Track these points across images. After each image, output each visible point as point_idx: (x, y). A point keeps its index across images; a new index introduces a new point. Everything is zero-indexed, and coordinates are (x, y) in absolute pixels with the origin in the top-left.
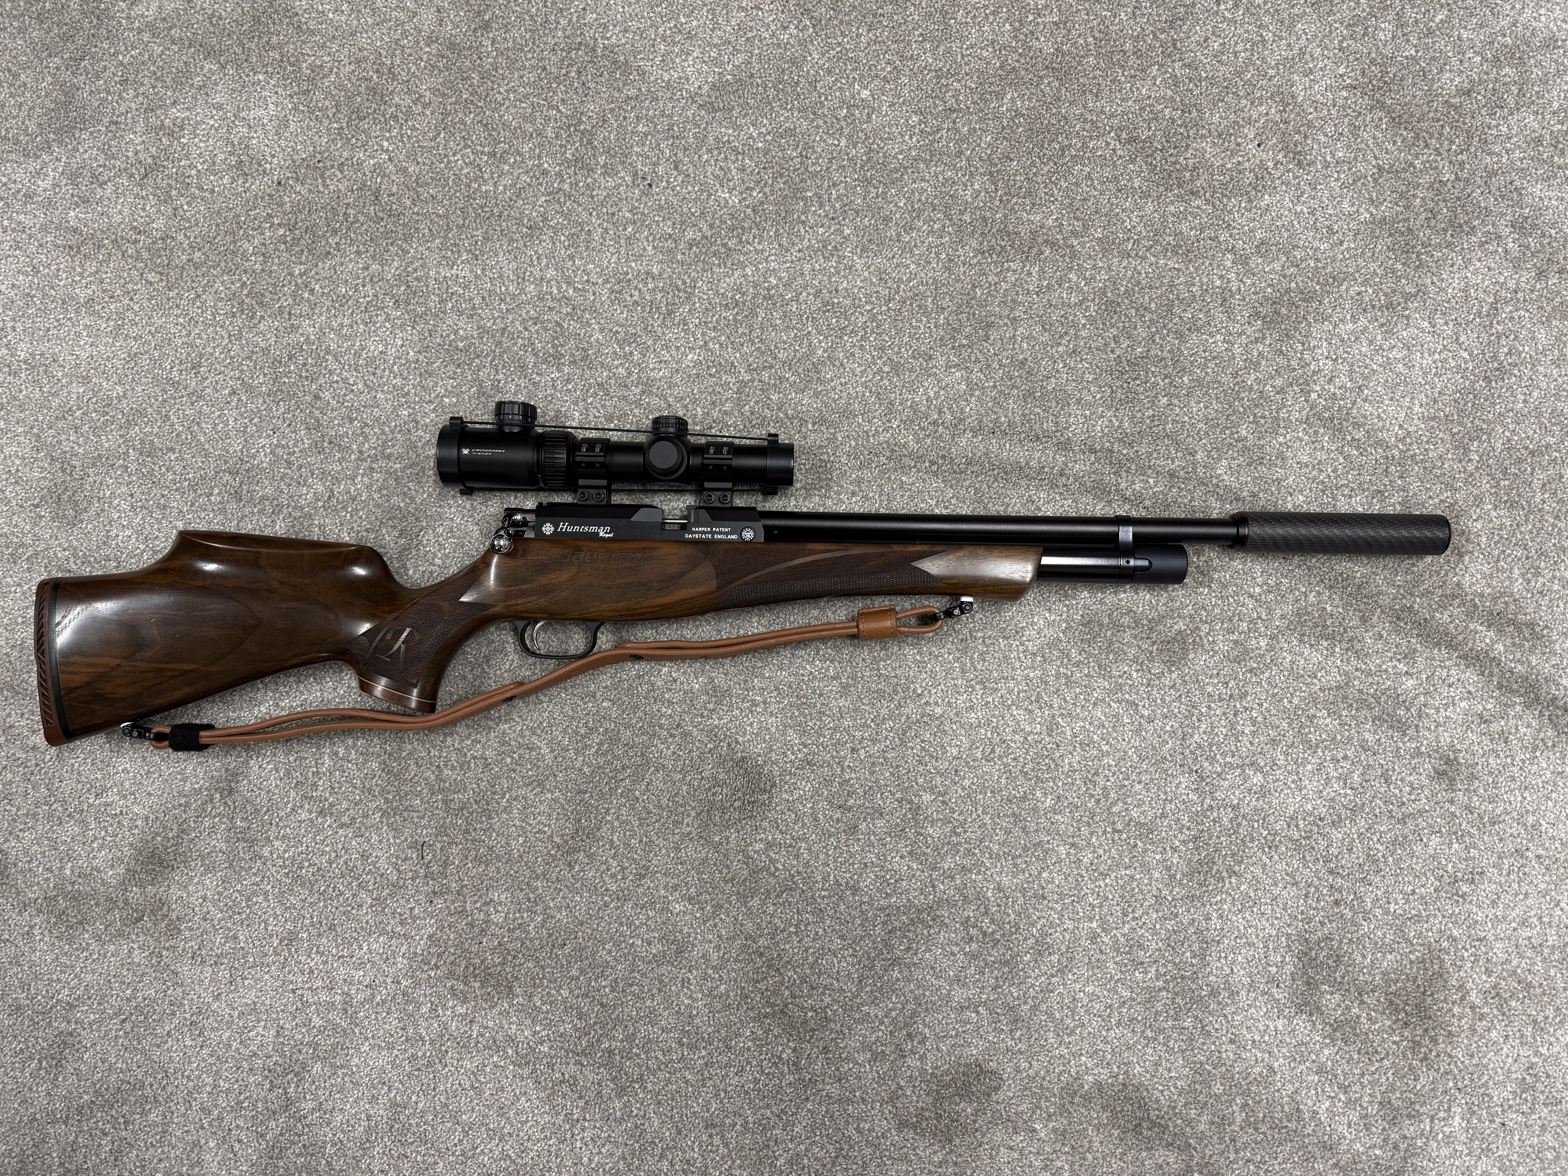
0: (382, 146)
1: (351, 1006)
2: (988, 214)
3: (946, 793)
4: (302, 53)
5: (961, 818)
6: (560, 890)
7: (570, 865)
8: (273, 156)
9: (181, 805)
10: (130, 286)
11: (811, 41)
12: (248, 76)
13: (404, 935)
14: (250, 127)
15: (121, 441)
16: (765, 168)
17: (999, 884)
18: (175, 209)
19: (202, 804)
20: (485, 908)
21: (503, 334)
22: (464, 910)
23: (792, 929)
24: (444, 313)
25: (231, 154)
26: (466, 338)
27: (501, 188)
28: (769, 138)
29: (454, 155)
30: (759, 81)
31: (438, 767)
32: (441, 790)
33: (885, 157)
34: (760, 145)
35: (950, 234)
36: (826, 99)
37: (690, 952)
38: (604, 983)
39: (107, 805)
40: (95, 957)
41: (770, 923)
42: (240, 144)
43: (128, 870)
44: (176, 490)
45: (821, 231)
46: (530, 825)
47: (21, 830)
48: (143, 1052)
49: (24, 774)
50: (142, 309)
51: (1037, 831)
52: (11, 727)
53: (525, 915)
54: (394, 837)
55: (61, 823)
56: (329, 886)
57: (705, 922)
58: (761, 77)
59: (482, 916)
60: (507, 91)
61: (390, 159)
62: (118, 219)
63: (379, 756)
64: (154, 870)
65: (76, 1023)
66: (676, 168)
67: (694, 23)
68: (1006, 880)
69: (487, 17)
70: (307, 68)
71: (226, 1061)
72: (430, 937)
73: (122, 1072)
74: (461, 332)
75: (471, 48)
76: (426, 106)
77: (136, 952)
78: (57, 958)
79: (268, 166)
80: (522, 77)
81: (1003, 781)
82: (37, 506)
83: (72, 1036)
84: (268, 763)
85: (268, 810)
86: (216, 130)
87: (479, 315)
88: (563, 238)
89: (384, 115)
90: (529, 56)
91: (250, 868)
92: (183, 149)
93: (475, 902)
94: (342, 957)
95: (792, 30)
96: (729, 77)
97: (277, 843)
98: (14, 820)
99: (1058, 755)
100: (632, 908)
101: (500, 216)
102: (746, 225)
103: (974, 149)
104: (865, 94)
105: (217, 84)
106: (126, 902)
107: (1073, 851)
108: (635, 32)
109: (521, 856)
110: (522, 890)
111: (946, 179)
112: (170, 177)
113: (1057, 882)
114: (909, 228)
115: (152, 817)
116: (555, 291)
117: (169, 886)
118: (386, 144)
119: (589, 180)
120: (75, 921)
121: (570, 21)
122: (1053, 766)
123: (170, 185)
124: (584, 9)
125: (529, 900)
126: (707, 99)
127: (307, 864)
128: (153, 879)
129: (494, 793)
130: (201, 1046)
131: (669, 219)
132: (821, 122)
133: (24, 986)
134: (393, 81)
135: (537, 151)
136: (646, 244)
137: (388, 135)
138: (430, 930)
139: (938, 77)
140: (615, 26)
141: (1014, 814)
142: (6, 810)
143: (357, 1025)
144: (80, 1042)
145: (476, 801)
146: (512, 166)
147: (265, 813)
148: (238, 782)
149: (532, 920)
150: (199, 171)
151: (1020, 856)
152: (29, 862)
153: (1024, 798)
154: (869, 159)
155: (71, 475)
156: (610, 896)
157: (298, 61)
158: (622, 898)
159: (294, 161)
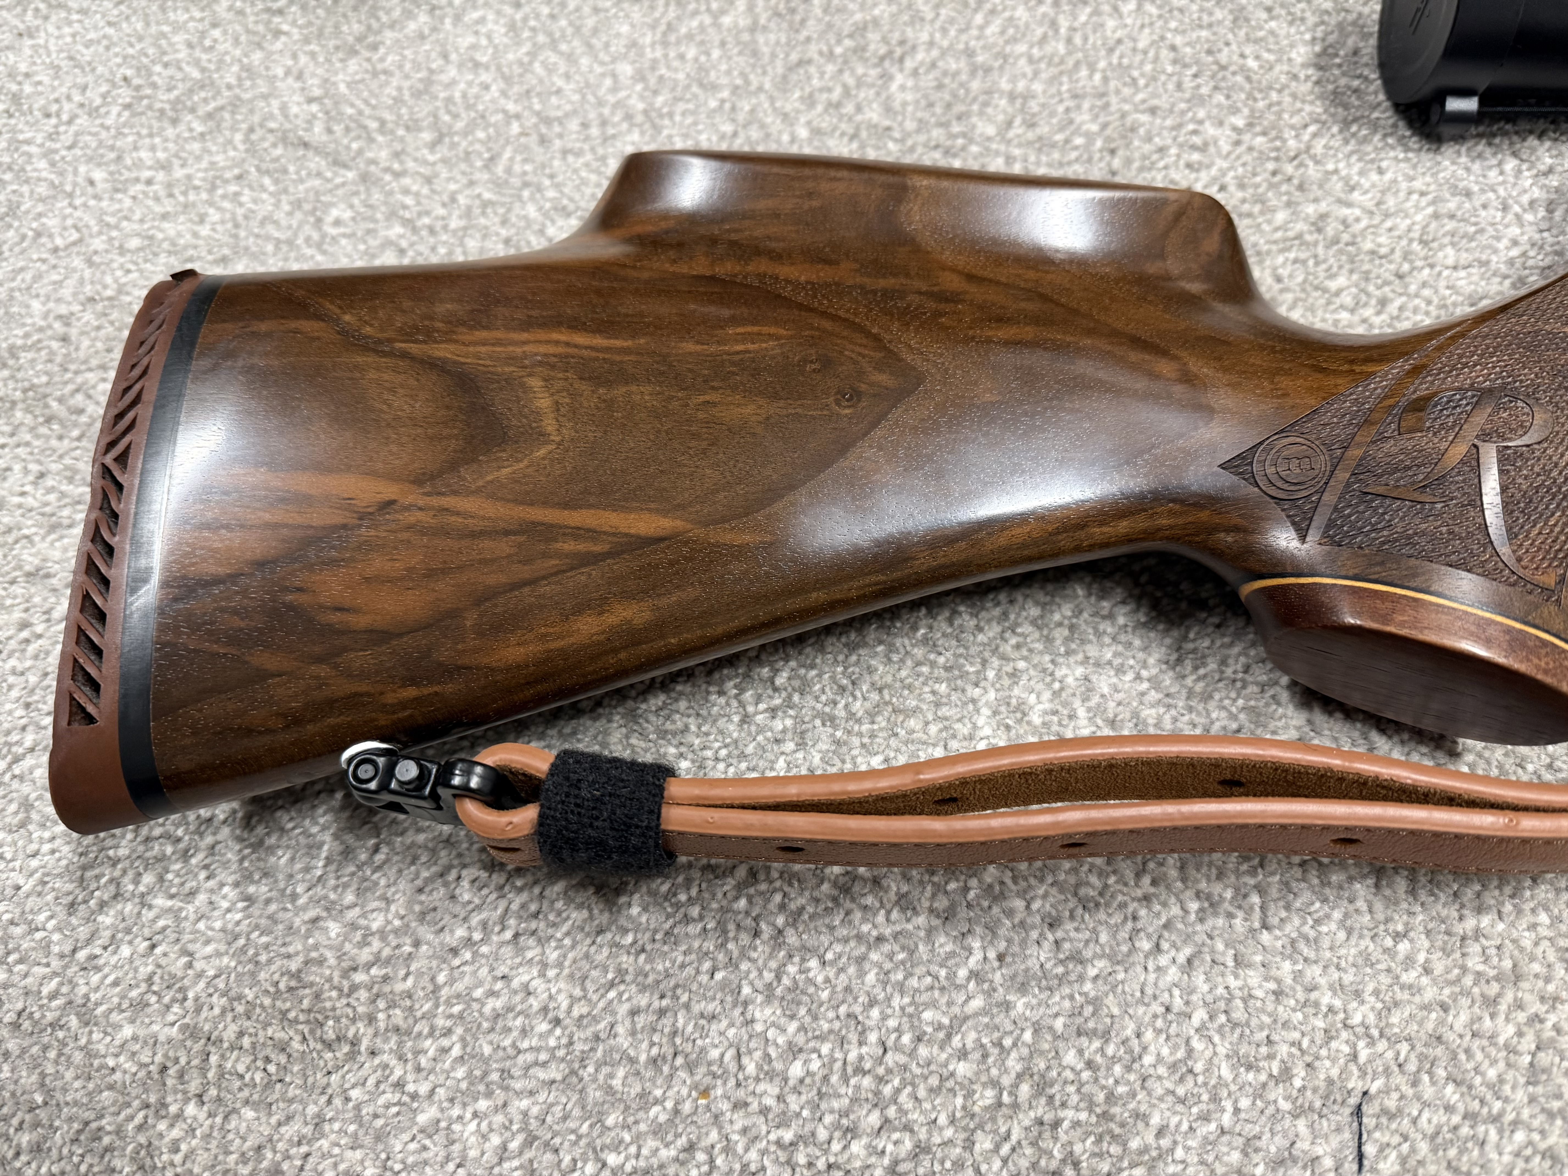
43: (191, 1032)
64: (283, 1047)
91: (645, 1100)
117: (319, 1121)
127: (874, 1119)
128: (268, 1086)
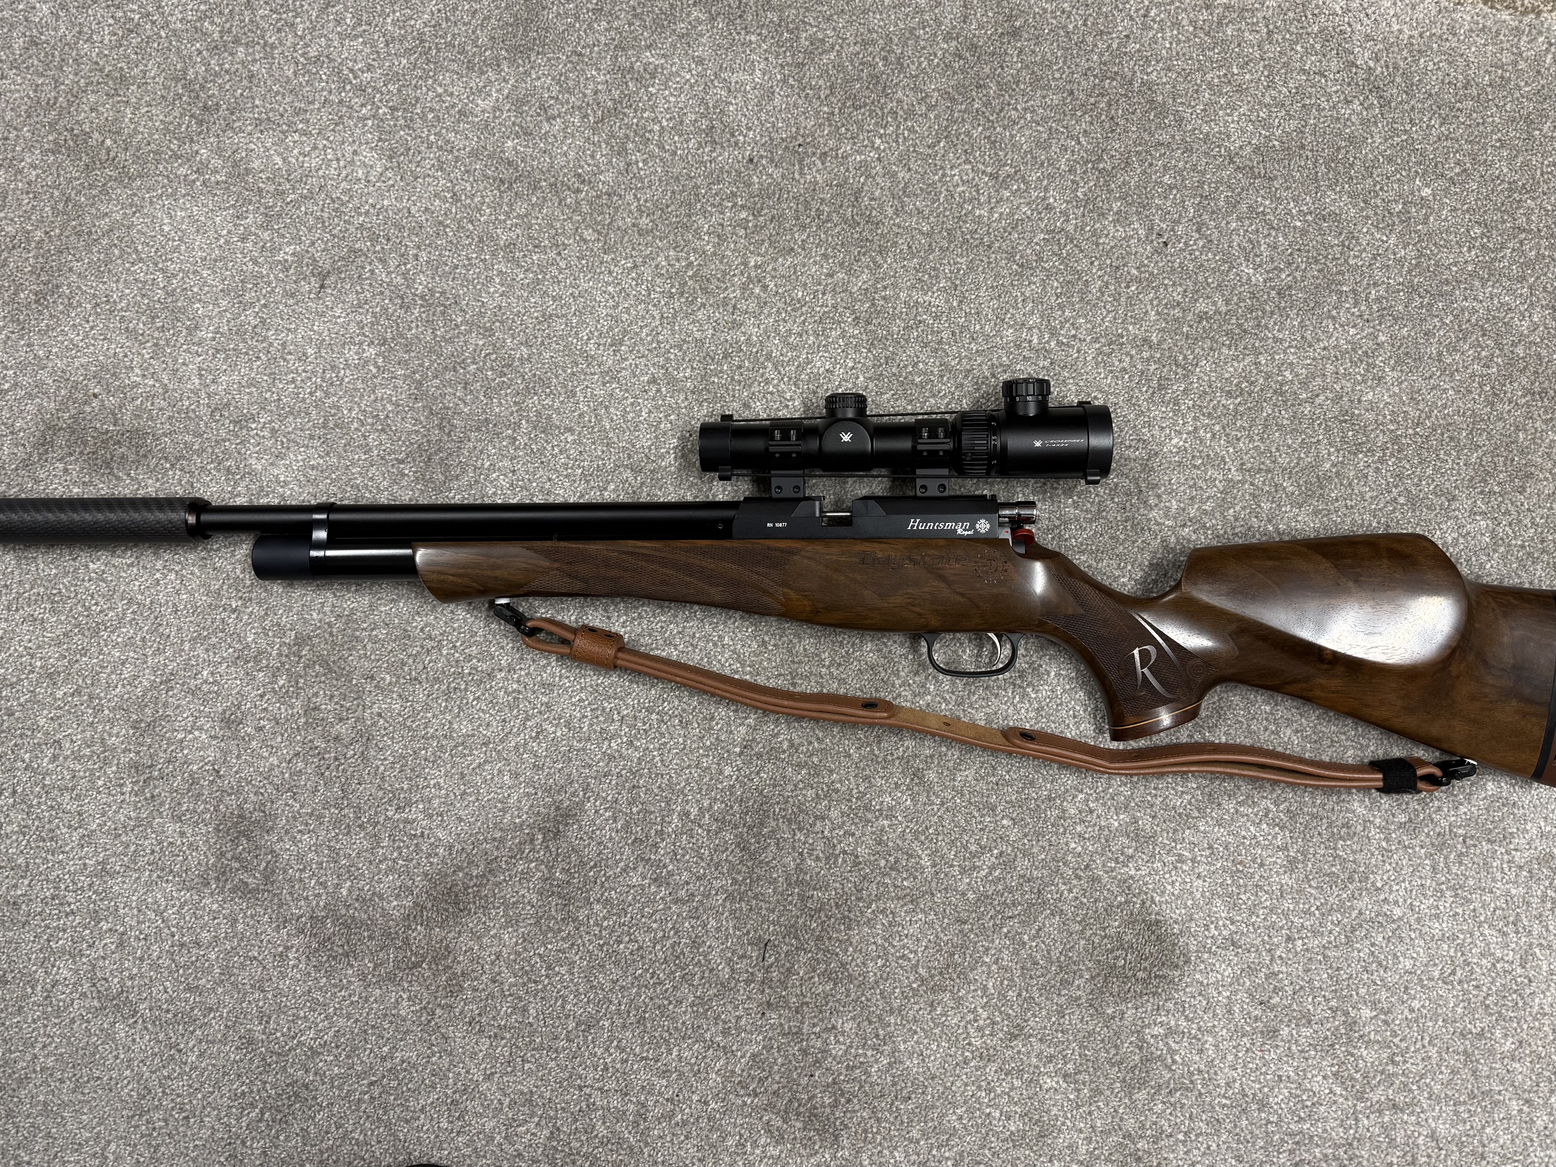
0: (873, 143)
1: (645, 1120)
2: (1544, 353)
3: (1389, 1011)
4: (804, 22)
5: (1403, 1045)
6: (916, 1032)
7: (932, 1005)
8: (749, 129)
9: (494, 839)
10: (561, 239)
11: (1375, 123)
12: (739, 33)
13: (724, 1047)
14: (730, 91)
15: (514, 409)
16: (1299, 250)
17: (1434, 1132)
18: (629, 164)
19: (520, 843)
20: (825, 1036)
21: (966, 377)
22: (799, 1032)
23: (1181, 1137)
24: (907, 341)
25: (703, 116)
26: (925, 374)
27: (996, 215)
28: (1309, 217)
29: (952, 168)
30: (1310, 154)
31: (801, 854)
32: (799, 883)
33: (1437, 265)
34: (1299, 224)
35: (1498, 364)
36: (1381, 189)
37: (1055, 1138)
38: (947, 1154)
39: (406, 821)
40: (356, 999)
41: (1155, 1123)
42: (715, 107)
44: (566, 476)
45: (1352, 331)
46: (894, 947)
47: (300, 831)
48: (388, 1125)
49: (319, 766)
50: (569, 267)
51: (1488, 1077)
52: (314, 709)
53: (869, 1053)
54: (735, 927)
55: (349, 833)
56: (647, 970)
57: (1078, 1107)
58: (1312, 150)
59: (819, 1044)
60: (1025, 109)
61: (879, 159)
62: (560, 161)
63: (736, 827)
65: (316, 1074)
66: (1198, 231)
67: (1247, 77)
68: (1442, 1129)
69: (1017, 24)
70: (806, 39)
71: (485, 1157)
72: (754, 1055)
73: (357, 1144)
74: (921, 365)
75: (993, 54)
76: (931, 108)
77: (405, 1003)
78: (309, 992)
79: (741, 138)
80: (1044, 97)
81: (1459, 1010)
82: (402, 462)
83: (307, 1089)
84: (606, 809)
85: (595, 866)
86: (692, 86)
87: (944, 351)
88: (1056, 284)
89: (882, 109)
90: (1057, 75)
92: (649, 100)
93: (814, 1025)
94: (646, 1058)
95: (1356, 106)
96: (1276, 143)
97: (597, 907)
98: (295, 818)
99: (1528, 991)
100: (996, 1072)
101: (990, 247)
102: (1268, 308)
103: (1538, 278)
104: (1427, 192)
105: (701, 35)
106: (406, 942)
107: (1525, 1108)
108: (1179, 73)
109: (877, 982)
110: (870, 1023)
111: (1502, 304)
112: (629, 127)
113: (1501, 1141)
114: (1453, 349)
115: (458, 847)
116: (1035, 341)
118: (878, 141)
119: (1098, 225)
120: (341, 951)
121: (1109, 46)
122: (1520, 1004)
123: (627, 137)
124: (1127, 36)
125: (877, 1036)
126: (1248, 163)
129: (859, 899)
130: (458, 1133)
131: (1181, 285)
132: (1371, 213)
133: (264, 1017)
134: (899, 73)
135: (1045, 182)
136: (1149, 307)
137: (882, 131)
138: (755, 1048)
139: (1510, 190)
140: (1158, 62)
141: (1465, 1052)
142: (287, 805)
143: (647, 1144)
144: (315, 1098)
145: (837, 904)
146: (1014, 193)
147: (591, 868)
148: (567, 824)
149: (877, 1061)
150: (662, 127)
151: (1465, 1103)
152: (302, 871)
153: (1481, 1035)
154: (1418, 265)
155: (449, 435)
156: (972, 1052)
157: (797, 29)
158: (986, 1056)
159: (771, 139)
